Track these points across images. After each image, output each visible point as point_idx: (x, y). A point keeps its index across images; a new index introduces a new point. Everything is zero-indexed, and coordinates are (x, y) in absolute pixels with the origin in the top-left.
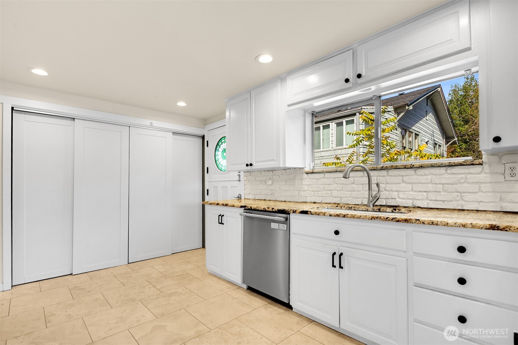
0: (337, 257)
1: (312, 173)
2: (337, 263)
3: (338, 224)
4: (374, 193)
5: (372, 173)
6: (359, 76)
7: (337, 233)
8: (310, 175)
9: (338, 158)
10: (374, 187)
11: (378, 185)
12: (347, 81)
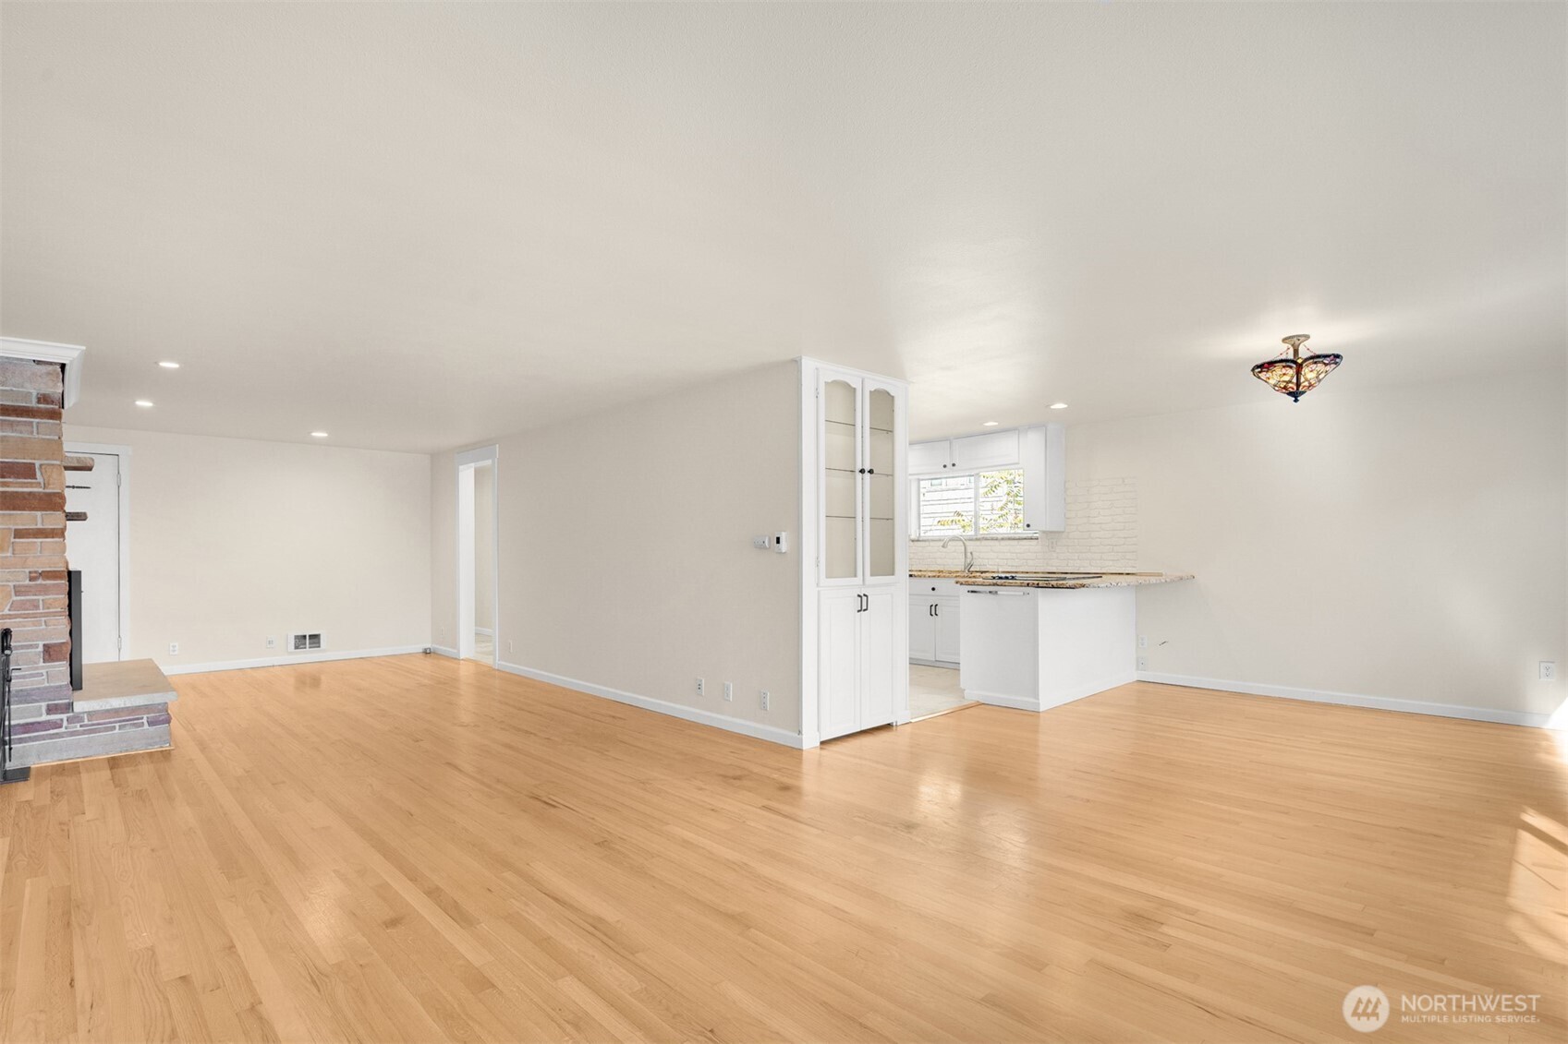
0: (933, 608)
1: (918, 541)
2: (933, 613)
3: (935, 582)
4: (968, 561)
5: (967, 543)
6: (954, 465)
7: (933, 589)
8: (916, 543)
9: (959, 514)
10: (969, 555)
11: (971, 553)
12: (945, 466)
